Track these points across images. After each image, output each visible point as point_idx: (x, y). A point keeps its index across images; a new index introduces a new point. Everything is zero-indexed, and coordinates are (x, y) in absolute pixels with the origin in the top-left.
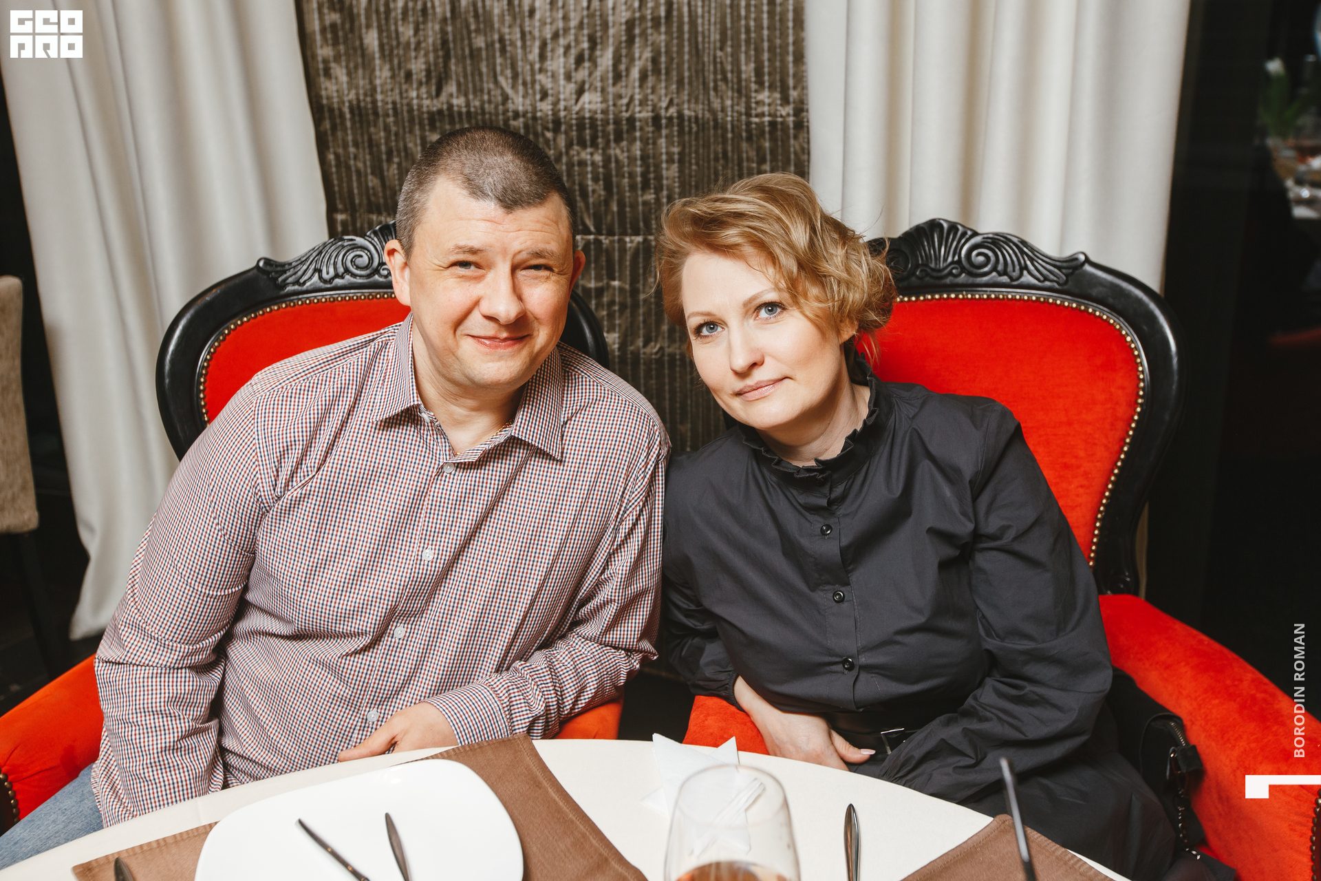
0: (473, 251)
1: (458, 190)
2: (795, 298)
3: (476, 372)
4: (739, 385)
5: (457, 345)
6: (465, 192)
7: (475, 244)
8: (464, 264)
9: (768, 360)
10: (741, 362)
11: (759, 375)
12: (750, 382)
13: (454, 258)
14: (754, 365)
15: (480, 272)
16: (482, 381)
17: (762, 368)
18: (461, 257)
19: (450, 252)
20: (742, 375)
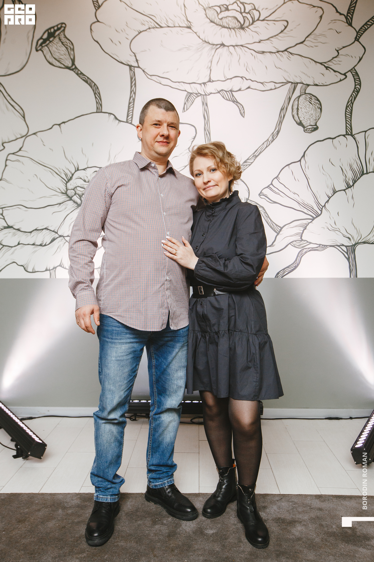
0: (159, 121)
1: (155, 107)
2: (218, 168)
3: (158, 150)
4: (205, 187)
5: (154, 144)
6: (157, 107)
7: (159, 119)
8: (156, 124)
9: (212, 181)
10: (206, 181)
11: (210, 184)
12: (207, 186)
13: (154, 123)
14: (209, 182)
15: (160, 126)
16: (159, 152)
17: (210, 183)
18: (156, 123)
19: (154, 121)
20: (205, 184)
